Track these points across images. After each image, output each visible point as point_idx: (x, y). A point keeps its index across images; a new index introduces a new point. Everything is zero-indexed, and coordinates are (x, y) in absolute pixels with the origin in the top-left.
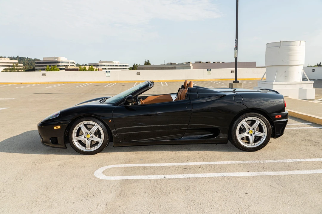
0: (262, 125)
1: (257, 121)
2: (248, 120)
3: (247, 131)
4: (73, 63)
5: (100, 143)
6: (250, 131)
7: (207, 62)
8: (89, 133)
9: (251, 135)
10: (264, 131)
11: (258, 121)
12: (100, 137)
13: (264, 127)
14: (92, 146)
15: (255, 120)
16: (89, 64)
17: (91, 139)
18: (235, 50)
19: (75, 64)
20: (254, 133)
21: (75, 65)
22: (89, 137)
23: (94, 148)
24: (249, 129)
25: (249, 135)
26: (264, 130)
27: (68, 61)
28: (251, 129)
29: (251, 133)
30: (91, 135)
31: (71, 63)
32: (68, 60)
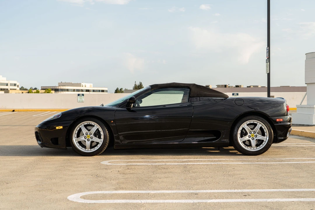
0: (263, 128)
1: (258, 125)
2: (249, 123)
3: (249, 134)
4: (15, 85)
5: (100, 144)
6: (252, 135)
7: (237, 86)
8: (89, 134)
9: (253, 139)
10: (266, 135)
11: (260, 125)
12: (100, 138)
13: (266, 130)
14: (91, 147)
15: (256, 123)
16: (43, 88)
17: (91, 140)
18: (266, 63)
19: (18, 87)
20: (256, 136)
21: (18, 89)
22: (89, 137)
23: (94, 149)
24: (250, 133)
25: (250, 139)
26: (266, 133)
27: (7, 82)
28: (252, 133)
29: (253, 136)
30: (91, 136)
31: (11, 85)
32: (7, 80)
